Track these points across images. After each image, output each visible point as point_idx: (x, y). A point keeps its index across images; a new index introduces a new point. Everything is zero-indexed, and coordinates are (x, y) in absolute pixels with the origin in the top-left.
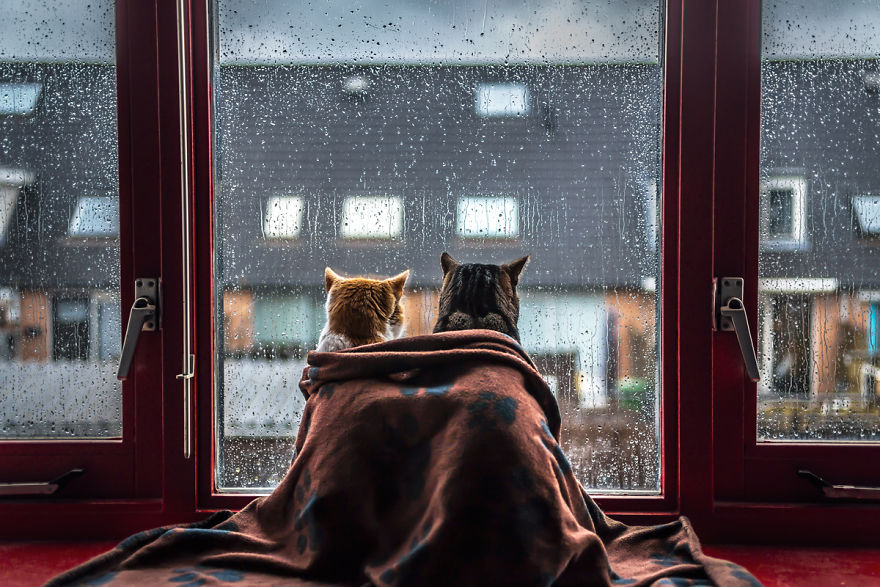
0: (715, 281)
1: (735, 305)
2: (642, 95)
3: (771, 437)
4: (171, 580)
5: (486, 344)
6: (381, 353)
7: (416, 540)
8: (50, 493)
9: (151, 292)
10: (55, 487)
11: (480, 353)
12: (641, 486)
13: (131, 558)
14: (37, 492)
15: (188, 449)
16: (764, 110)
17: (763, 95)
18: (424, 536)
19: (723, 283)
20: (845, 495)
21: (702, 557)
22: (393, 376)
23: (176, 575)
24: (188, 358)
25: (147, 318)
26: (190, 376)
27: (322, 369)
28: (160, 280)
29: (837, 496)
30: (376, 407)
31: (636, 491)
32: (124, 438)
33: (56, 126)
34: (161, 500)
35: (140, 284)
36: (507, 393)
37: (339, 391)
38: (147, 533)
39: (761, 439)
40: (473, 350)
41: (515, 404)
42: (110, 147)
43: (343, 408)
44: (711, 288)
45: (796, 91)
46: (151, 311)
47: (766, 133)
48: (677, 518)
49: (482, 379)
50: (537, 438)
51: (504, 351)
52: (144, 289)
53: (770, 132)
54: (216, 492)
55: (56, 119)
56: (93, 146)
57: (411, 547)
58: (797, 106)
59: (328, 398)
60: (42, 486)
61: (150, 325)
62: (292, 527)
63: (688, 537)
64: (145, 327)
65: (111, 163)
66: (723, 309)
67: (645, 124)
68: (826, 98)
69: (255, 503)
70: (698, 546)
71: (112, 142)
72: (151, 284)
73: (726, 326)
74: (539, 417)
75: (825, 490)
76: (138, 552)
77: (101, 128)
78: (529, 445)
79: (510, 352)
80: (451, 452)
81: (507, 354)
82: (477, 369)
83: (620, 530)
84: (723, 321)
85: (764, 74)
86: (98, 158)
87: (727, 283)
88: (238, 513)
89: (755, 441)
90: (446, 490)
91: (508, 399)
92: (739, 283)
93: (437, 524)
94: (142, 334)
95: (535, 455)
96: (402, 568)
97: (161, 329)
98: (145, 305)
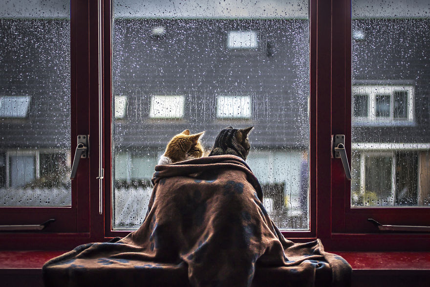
0: (332, 136)
1: (341, 147)
2: (301, 55)
3: (357, 205)
4: (98, 262)
5: (230, 161)
6: (186, 165)
7: (201, 242)
8: (41, 229)
9: (84, 141)
10: (43, 227)
11: (228, 165)
12: (301, 227)
13: (80, 254)
14: (35, 229)
15: (101, 210)
16: (353, 62)
17: (352, 55)
18: (204, 241)
19: (336, 137)
20: (387, 229)
21: (323, 252)
22: (191, 175)
23: (100, 261)
24: (101, 170)
25: (83, 152)
26: (102, 178)
27: (160, 172)
28: (89, 136)
29: (384, 230)
30: (184, 187)
31: (299, 229)
32: (72, 206)
33: (43, 68)
34: (89, 233)
35: (80, 138)
36: (240, 181)
37: (168, 181)
38: (85, 245)
39: (352, 206)
40: (225, 164)
41: (243, 185)
42: (66, 77)
43: (170, 188)
44: (331, 139)
45: (367, 54)
46: (85, 149)
47: (354, 72)
48: (316, 239)
49: (229, 176)
50: (252, 200)
51: (239, 164)
52: (81, 139)
53: (356, 71)
54: (112, 230)
55: (43, 65)
56: (58, 77)
57: (199, 245)
58: (368, 61)
59: (163, 184)
60: (37, 226)
61: (84, 156)
62: (149, 241)
63: (319, 247)
64: (82, 157)
65: (67, 84)
66: (336, 148)
67: (302, 67)
68: (380, 57)
69: (131, 234)
70: (323, 249)
71: (67, 75)
72: (84, 138)
73: (338, 156)
74: (253, 192)
75: (379, 227)
76: (83, 252)
77: (62, 69)
78: (248, 202)
79: (241, 165)
80: (216, 206)
81: (240, 165)
82: (226, 172)
83: (291, 244)
84: (336, 154)
85: (353, 46)
86: (61, 82)
87: (338, 137)
88: (124, 238)
89: (350, 207)
90: (214, 221)
91: (240, 184)
92: (343, 137)
93: (211, 235)
94: (81, 159)
95: (251, 206)
96: (196, 253)
97: (89, 157)
98: (82, 147)
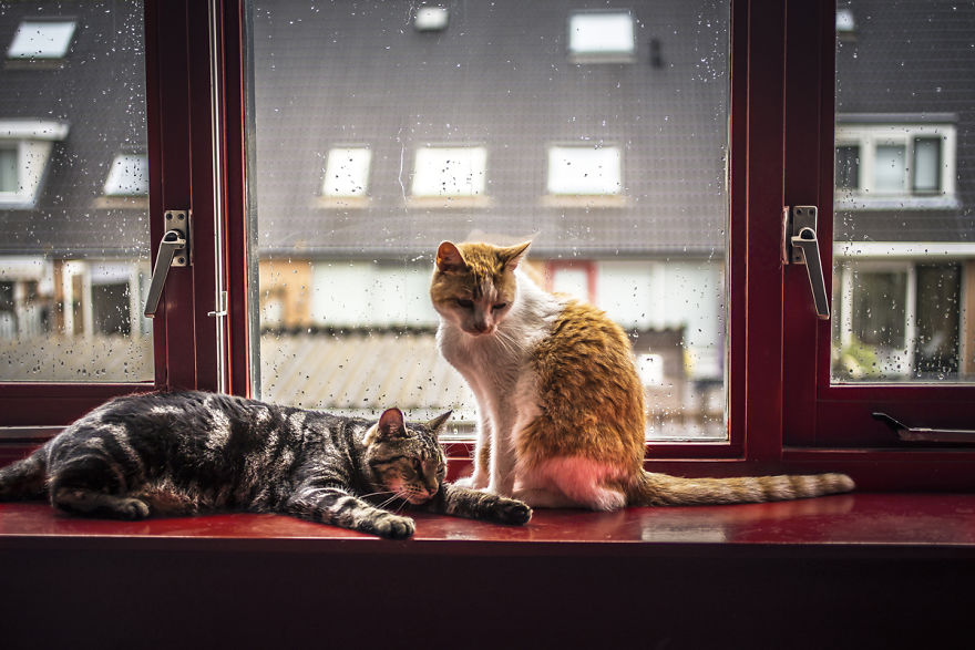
0: (786, 210)
1: (807, 235)
3: (846, 379)
9: (181, 224)
12: (706, 431)
19: (795, 212)
20: (921, 438)
24: (221, 295)
25: (177, 253)
26: (223, 313)
28: (190, 212)
29: (912, 439)
32: (156, 382)
35: (170, 217)
39: (835, 382)
44: (783, 216)
46: (181, 246)
52: (174, 221)
61: (181, 261)
64: (175, 263)
66: (794, 239)
72: (181, 217)
73: (797, 259)
75: (900, 432)
84: (795, 253)
87: (799, 212)
89: (829, 383)
92: (812, 212)
94: (172, 270)
97: (192, 264)
98: (175, 240)
